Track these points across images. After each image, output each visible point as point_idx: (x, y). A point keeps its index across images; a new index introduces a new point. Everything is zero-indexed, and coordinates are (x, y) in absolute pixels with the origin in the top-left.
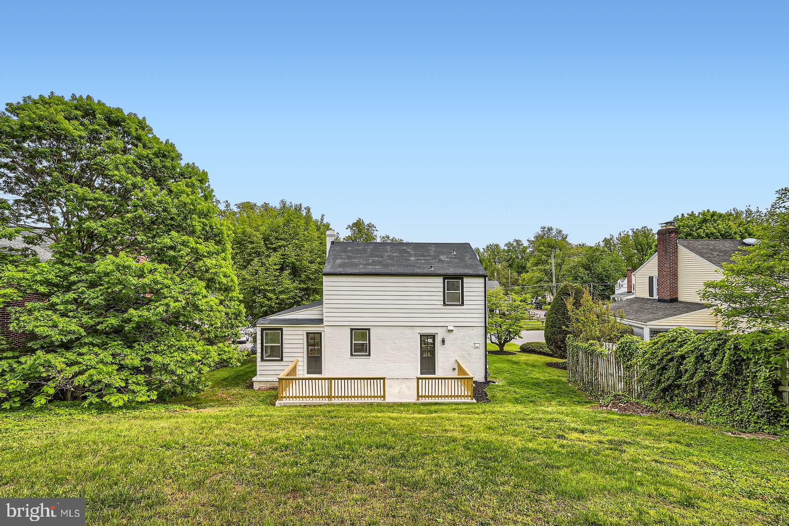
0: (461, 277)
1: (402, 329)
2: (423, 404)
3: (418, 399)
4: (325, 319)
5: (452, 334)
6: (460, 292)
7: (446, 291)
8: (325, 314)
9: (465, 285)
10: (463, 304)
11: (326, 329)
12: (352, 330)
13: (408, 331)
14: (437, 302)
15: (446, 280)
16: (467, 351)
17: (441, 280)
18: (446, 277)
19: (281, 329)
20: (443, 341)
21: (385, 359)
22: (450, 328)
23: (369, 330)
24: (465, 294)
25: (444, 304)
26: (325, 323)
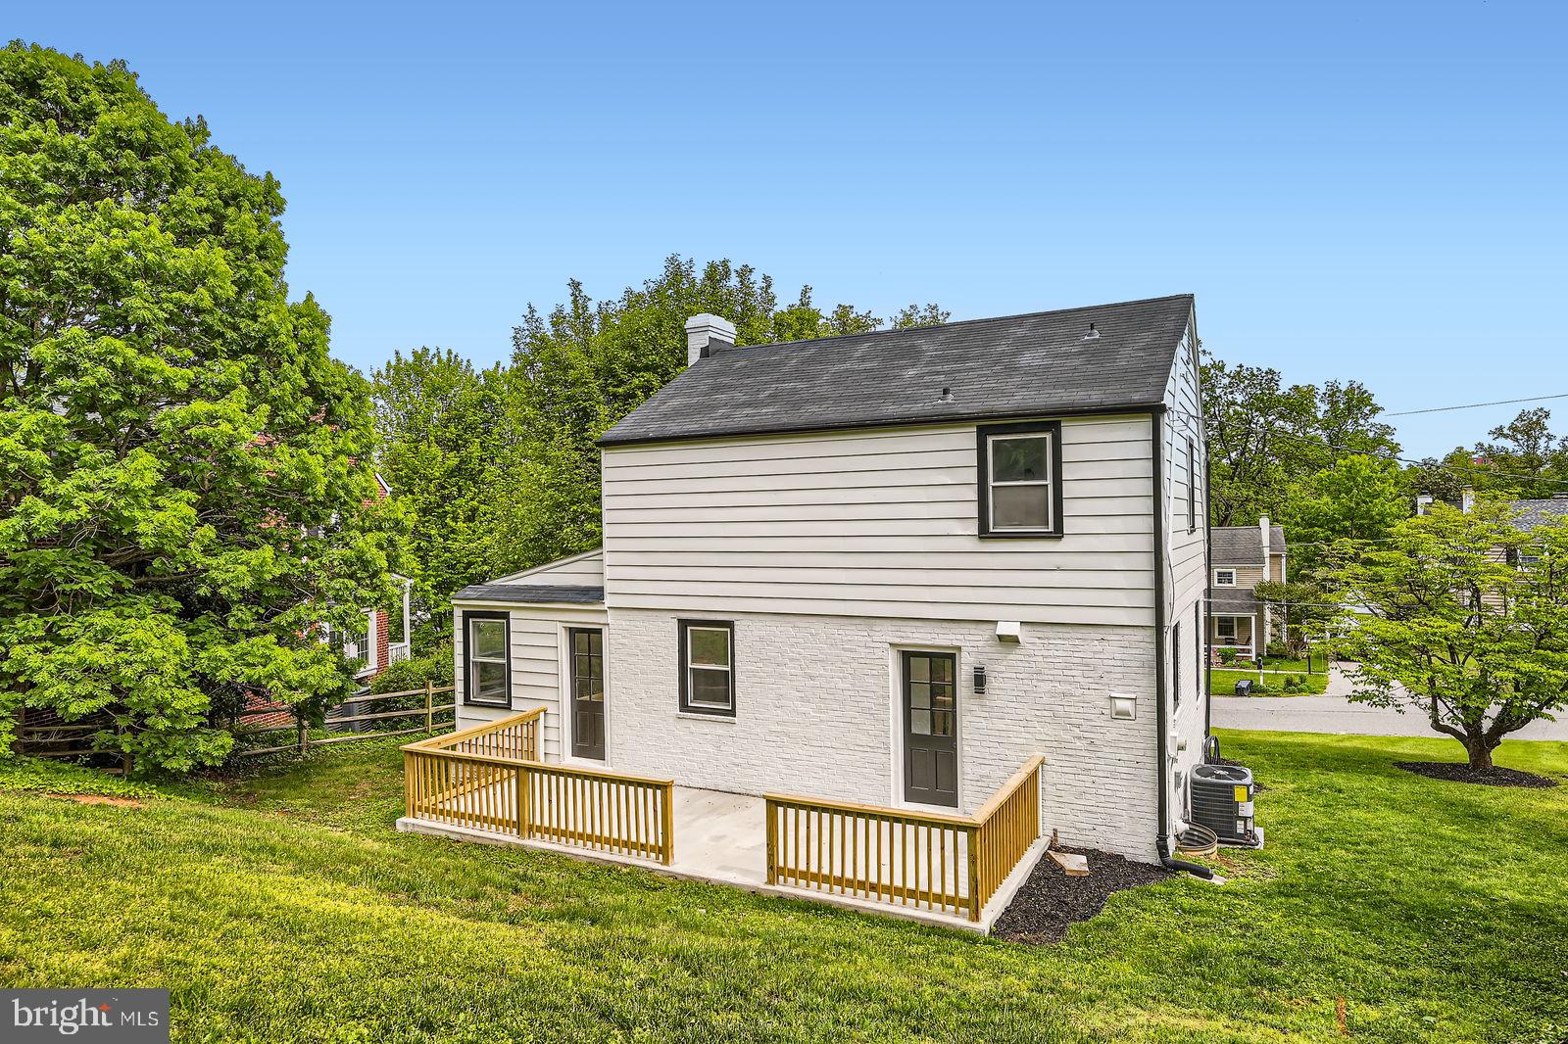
0: (1051, 421)
1: (832, 628)
2: (782, 903)
3: (770, 882)
4: (608, 587)
5: (1014, 656)
6: (1049, 481)
7: (991, 483)
8: (608, 573)
9: (1067, 454)
10: (1058, 533)
11: (610, 618)
12: (683, 624)
13: (854, 633)
14: (957, 528)
15: (990, 440)
16: (1078, 726)
17: (967, 438)
18: (987, 425)
19: (505, 616)
20: (979, 681)
21: (779, 728)
22: (1003, 629)
23: (730, 624)
24: (1068, 490)
25: (984, 533)
26: (608, 601)
